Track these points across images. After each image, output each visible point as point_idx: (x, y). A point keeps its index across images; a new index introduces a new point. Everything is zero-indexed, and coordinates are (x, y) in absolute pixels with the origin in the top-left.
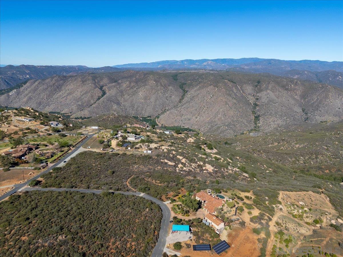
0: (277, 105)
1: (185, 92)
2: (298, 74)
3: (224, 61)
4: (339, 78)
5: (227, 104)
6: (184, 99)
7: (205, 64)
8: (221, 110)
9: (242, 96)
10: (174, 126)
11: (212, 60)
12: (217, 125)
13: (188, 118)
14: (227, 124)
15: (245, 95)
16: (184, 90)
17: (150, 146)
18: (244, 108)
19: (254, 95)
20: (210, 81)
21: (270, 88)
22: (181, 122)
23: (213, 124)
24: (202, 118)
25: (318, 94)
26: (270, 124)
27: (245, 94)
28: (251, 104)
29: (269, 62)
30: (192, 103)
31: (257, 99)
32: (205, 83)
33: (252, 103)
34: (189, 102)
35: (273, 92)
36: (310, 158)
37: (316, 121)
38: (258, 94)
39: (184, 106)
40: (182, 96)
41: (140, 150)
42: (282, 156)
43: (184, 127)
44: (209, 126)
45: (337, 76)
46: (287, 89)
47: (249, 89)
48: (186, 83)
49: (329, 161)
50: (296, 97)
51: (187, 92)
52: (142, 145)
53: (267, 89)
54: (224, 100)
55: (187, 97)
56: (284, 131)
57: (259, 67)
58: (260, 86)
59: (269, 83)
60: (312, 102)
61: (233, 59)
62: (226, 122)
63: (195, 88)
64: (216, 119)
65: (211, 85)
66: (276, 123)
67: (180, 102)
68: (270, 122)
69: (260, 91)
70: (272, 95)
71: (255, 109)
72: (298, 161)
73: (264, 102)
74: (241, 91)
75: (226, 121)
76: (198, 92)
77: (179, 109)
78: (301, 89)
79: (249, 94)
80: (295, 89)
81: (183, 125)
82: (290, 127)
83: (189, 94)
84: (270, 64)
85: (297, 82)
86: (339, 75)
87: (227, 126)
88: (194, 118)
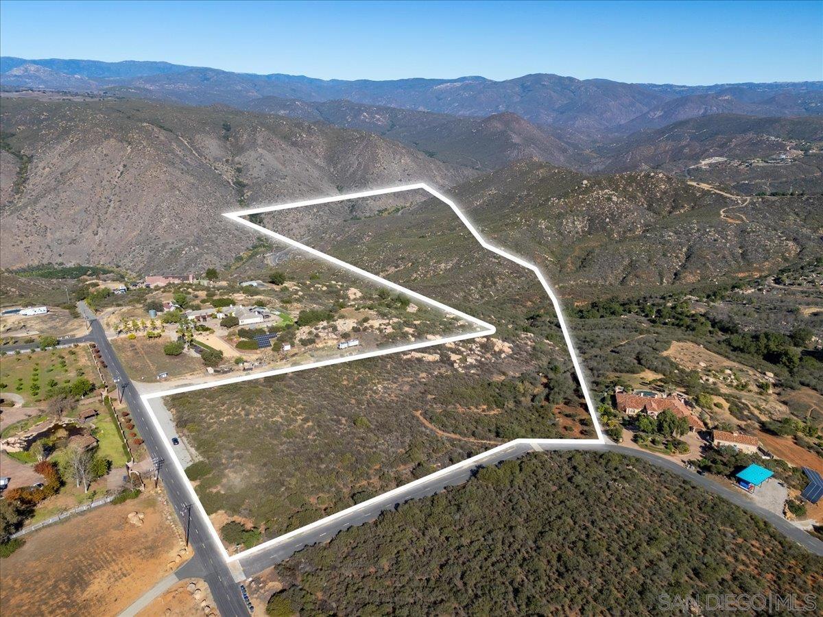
0: (287, 180)
1: (24, 160)
2: (284, 107)
3: (73, 66)
4: (364, 116)
5: (173, 188)
6: (31, 181)
7: (16, 71)
8: (165, 205)
9: (201, 165)
10: (28, 266)
11: (34, 62)
12: (168, 247)
13: (66, 237)
14: (191, 239)
15: (207, 161)
16: (18, 155)
18: (218, 194)
19: (227, 161)
20: (97, 125)
21: (259, 142)
22: (48, 252)
23: (153, 245)
24: (112, 232)
25: (357, 153)
26: (290, 227)
27: (206, 158)
28: (230, 184)
29: (204, 74)
30: (68, 193)
31: (239, 170)
32: (85, 131)
33: (230, 181)
34: (55, 189)
35: (270, 151)
38: (237, 159)
39: (42, 203)
40: (19, 173)
41: (320, 345)
43: (61, 264)
44: (146, 253)
45: (359, 112)
46: (294, 144)
47: (212, 146)
48: (13, 131)
50: (317, 161)
51: (30, 159)
53: (253, 144)
54: (162, 177)
55: (39, 173)
56: (339, 238)
57: (184, 87)
58: (237, 139)
59: (254, 129)
60: (352, 170)
61: (98, 62)
62: (187, 236)
63: (59, 148)
64: (160, 230)
65: (107, 137)
66: (301, 223)
67: (17, 193)
68: (289, 224)
69: (240, 150)
70: (269, 158)
71: (243, 196)
73: (257, 176)
74: (194, 152)
75: (187, 232)
76: (75, 158)
77: (27, 213)
78: (321, 144)
79: (216, 159)
80: (311, 143)
81: (60, 260)
82: (347, 229)
83: (41, 165)
84: (207, 79)
85: (310, 127)
86: (363, 111)
87: (195, 245)
88: (88, 234)
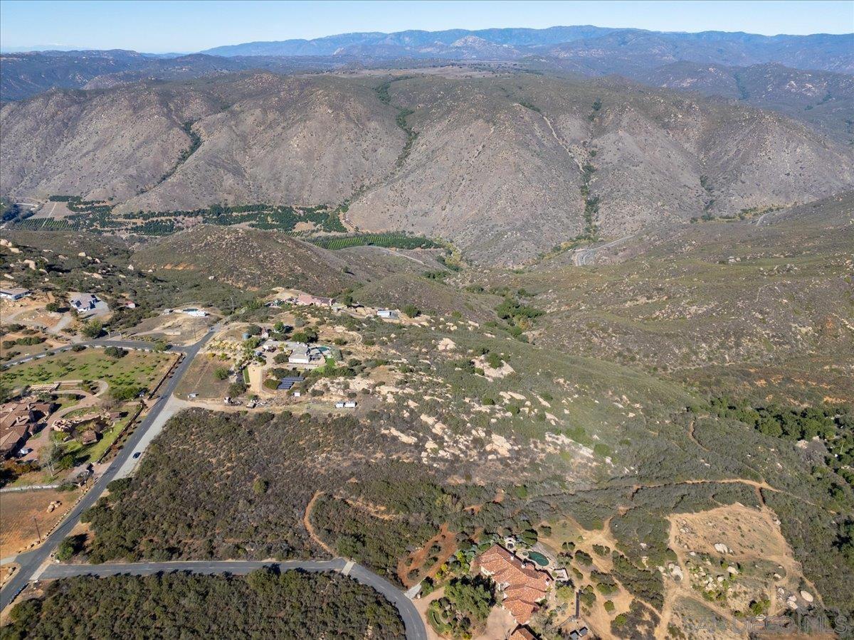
0: (640, 169)
1: (412, 136)
2: (693, 74)
3: (507, 34)
4: (791, 85)
5: (518, 169)
6: (410, 157)
7: (458, 43)
8: (505, 188)
9: (557, 147)
10: (387, 232)
11: (476, 33)
12: (495, 229)
13: (421, 210)
14: (518, 224)
15: (564, 142)
16: (409, 132)
17: (351, 386)
18: (561, 179)
19: (584, 143)
20: (474, 105)
21: (624, 123)
22: (405, 221)
23: (484, 226)
24: (456, 209)
25: (739, 138)
26: (623, 220)
27: (563, 139)
28: (579, 168)
29: (623, 37)
30: (432, 170)
31: (593, 154)
32: (462, 112)
33: (580, 165)
34: (424, 165)
35: (632, 134)
36: (722, 345)
37: (732, 208)
38: (595, 141)
39: (410, 178)
40: (405, 148)
41: (325, 399)
42: (659, 343)
43: (412, 233)
44: (476, 232)
45: (786, 80)
46: (665, 126)
47: (573, 126)
48: (412, 108)
49: (765, 353)
50: (686, 145)
51: (417, 135)
52: (329, 384)
53: (617, 125)
54: (511, 159)
55: (418, 150)
56: (658, 243)
57: (596, 53)
58: (601, 119)
59: (623, 109)
60: (726, 158)
61: (529, 29)
62: (517, 220)
63: (439, 127)
64: (494, 212)
65: (477, 118)
66: (637, 217)
67: (399, 166)
68: (622, 217)
69: (601, 131)
70: (629, 143)
71: (588, 182)
72: (696, 354)
73: (609, 161)
74: (554, 133)
75: (517, 216)
76: (446, 138)
77: (397, 186)
78: (699, 125)
79: (574, 141)
80: (686, 125)
81: (411, 229)
82: (671, 233)
83: (422, 142)
84: (624, 43)
85: (690, 106)
86: (791, 79)
87: (520, 230)
88: (437, 208)
